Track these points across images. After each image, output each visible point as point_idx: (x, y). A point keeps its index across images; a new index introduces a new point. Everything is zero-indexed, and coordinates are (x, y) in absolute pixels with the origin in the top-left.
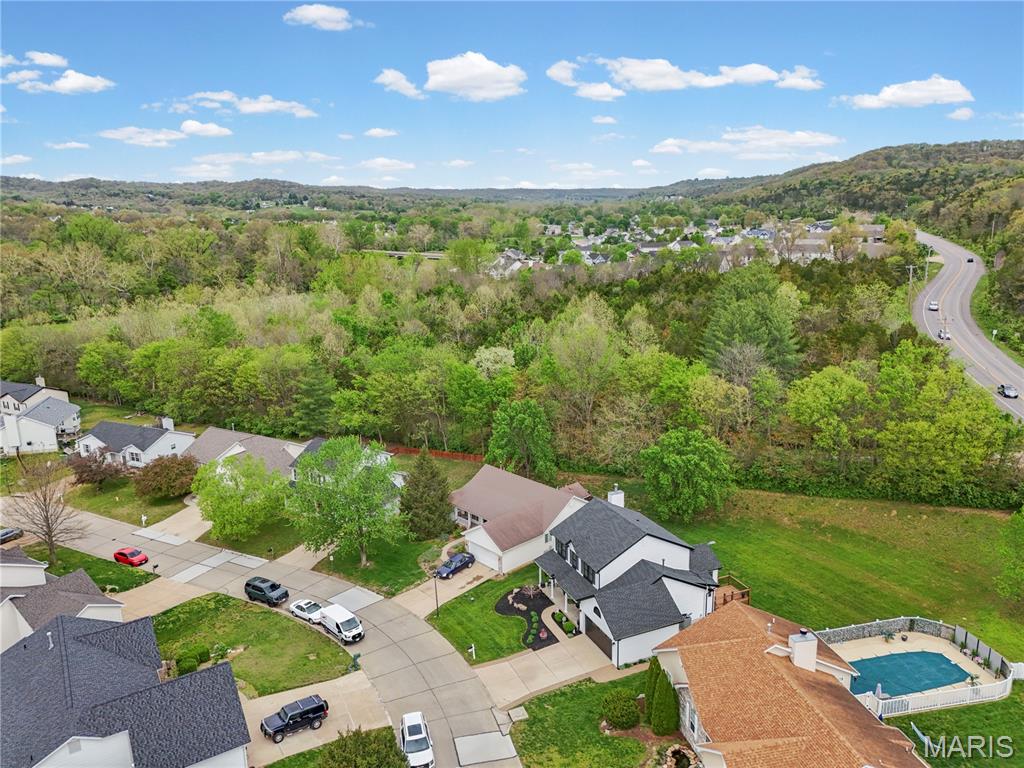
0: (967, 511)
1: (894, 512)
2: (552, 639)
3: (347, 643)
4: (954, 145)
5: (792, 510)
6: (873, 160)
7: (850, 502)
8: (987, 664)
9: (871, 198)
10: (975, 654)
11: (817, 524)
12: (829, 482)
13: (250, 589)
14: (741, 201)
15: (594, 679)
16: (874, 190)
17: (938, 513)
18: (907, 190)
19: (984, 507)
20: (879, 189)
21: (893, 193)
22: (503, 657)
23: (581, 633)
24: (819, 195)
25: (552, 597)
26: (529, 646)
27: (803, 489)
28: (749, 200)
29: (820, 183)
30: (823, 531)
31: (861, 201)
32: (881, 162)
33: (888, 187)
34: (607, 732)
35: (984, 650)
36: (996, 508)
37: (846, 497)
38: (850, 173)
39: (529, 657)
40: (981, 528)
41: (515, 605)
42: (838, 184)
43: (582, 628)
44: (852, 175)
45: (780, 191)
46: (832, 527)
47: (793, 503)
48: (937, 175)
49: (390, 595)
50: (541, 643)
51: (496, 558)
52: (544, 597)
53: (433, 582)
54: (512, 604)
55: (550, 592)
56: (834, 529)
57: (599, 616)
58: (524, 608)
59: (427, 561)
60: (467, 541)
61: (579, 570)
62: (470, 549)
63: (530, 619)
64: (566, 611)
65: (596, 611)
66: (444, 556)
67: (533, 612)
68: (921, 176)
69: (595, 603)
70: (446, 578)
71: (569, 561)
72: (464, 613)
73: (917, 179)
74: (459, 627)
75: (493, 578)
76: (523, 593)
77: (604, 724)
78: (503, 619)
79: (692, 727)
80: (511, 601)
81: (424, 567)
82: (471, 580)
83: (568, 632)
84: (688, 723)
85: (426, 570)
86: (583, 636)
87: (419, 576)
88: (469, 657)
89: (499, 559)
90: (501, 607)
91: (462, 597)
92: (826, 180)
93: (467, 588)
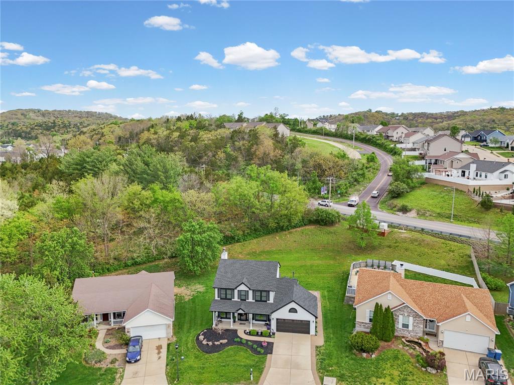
1: (277, 237)
2: (269, 343)
5: (240, 250)
6: (16, 115)
7: (259, 239)
8: (385, 268)
9: (29, 133)
12: (248, 233)
15: (318, 345)
16: (29, 129)
18: (48, 130)
19: (302, 226)
20: (32, 129)
22: (263, 369)
23: (275, 333)
26: (266, 354)
30: (259, 255)
31: (23, 134)
32: (19, 116)
33: (36, 128)
34: (373, 356)
36: (305, 225)
37: (256, 238)
38: (4, 121)
39: (275, 358)
40: (310, 233)
41: (216, 343)
43: (273, 330)
46: (261, 252)
47: (237, 247)
48: (60, 123)
50: (269, 349)
51: (164, 327)
52: (227, 330)
53: (130, 368)
54: (214, 344)
55: (229, 324)
56: (263, 252)
57: (296, 312)
58: (225, 341)
59: (100, 361)
60: (128, 329)
61: (250, 299)
62: (132, 334)
63: (240, 343)
64: (251, 328)
65: (293, 310)
66: (108, 351)
67: (236, 340)
68: (52, 123)
69: (293, 305)
70: (139, 360)
71: (236, 299)
72: (191, 367)
73: (50, 124)
74: (206, 375)
75: (169, 342)
76: (211, 334)
77: (365, 355)
78: (223, 354)
79: (406, 326)
80: (210, 343)
81: (104, 365)
82: (157, 351)
83: (270, 336)
84: (400, 326)
85: (110, 366)
86: (277, 334)
87: (111, 372)
88: (248, 381)
89: (168, 326)
90: (208, 350)
91: (170, 362)
93: (164, 356)
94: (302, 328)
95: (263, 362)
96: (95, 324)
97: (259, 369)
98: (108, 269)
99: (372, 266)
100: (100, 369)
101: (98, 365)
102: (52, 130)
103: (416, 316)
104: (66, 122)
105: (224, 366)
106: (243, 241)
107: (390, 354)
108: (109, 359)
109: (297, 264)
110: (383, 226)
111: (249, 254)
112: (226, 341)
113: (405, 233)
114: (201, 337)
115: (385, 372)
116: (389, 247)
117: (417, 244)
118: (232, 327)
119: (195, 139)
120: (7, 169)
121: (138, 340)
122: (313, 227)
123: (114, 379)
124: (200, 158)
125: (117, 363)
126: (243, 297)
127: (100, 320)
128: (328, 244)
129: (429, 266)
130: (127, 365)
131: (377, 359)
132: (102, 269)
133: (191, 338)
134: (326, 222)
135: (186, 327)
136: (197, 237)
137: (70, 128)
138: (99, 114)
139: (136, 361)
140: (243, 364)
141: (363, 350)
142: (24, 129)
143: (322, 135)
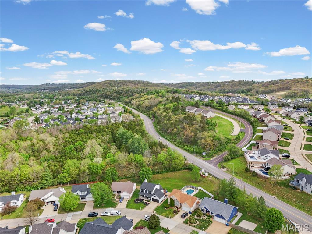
0: (182, 171)
1: (174, 173)
2: (149, 204)
3: (119, 215)
4: (123, 81)
5: (160, 176)
6: (106, 84)
7: (168, 173)
8: (195, 189)
9: (111, 96)
10: (194, 188)
11: (165, 178)
12: (164, 171)
13: (90, 215)
15: (159, 205)
16: (111, 94)
17: (179, 172)
18: (119, 94)
19: (184, 170)
20: (113, 94)
21: (116, 95)
25: (143, 199)
26: (146, 205)
27: (161, 173)
28: (75, 94)
29: (95, 90)
30: (166, 179)
31: (109, 97)
32: (108, 85)
33: (114, 93)
35: (195, 187)
37: (167, 173)
38: (101, 87)
39: (147, 207)
42: (100, 90)
43: (151, 200)
44: (102, 88)
45: (84, 92)
48: (125, 91)
49: (115, 207)
52: (141, 199)
55: (142, 198)
56: (167, 178)
58: (140, 201)
60: (121, 195)
61: (147, 193)
62: (122, 197)
63: (143, 202)
64: (147, 199)
65: (155, 197)
66: (117, 199)
68: (121, 91)
69: (155, 196)
70: (122, 202)
71: (144, 192)
72: (131, 205)
73: (120, 91)
74: (133, 207)
75: (129, 200)
76: (138, 200)
78: (138, 204)
81: (115, 202)
83: (150, 202)
84: (176, 204)
86: (152, 202)
87: (116, 203)
88: (140, 210)
89: (129, 196)
90: (136, 202)
91: (128, 203)
92: (96, 89)
93: (127, 202)
94: (157, 201)
95: (145, 207)
97: (143, 208)
102: (121, 94)
103: (179, 202)
105: (137, 206)
107: (170, 209)
110: (206, 174)
111: (162, 178)
113: (211, 177)
114: (136, 200)
115: (166, 212)
116: (203, 182)
117: (211, 182)
119: (169, 119)
121: (123, 198)
122: (187, 171)
123: (116, 205)
125: (118, 202)
126: (146, 191)
127: (117, 192)
130: (120, 203)
131: (167, 210)
132: (120, 178)
133: (134, 199)
135: (135, 197)
137: (129, 93)
140: (141, 206)
141: (165, 208)
142: (109, 94)
143: (234, 115)
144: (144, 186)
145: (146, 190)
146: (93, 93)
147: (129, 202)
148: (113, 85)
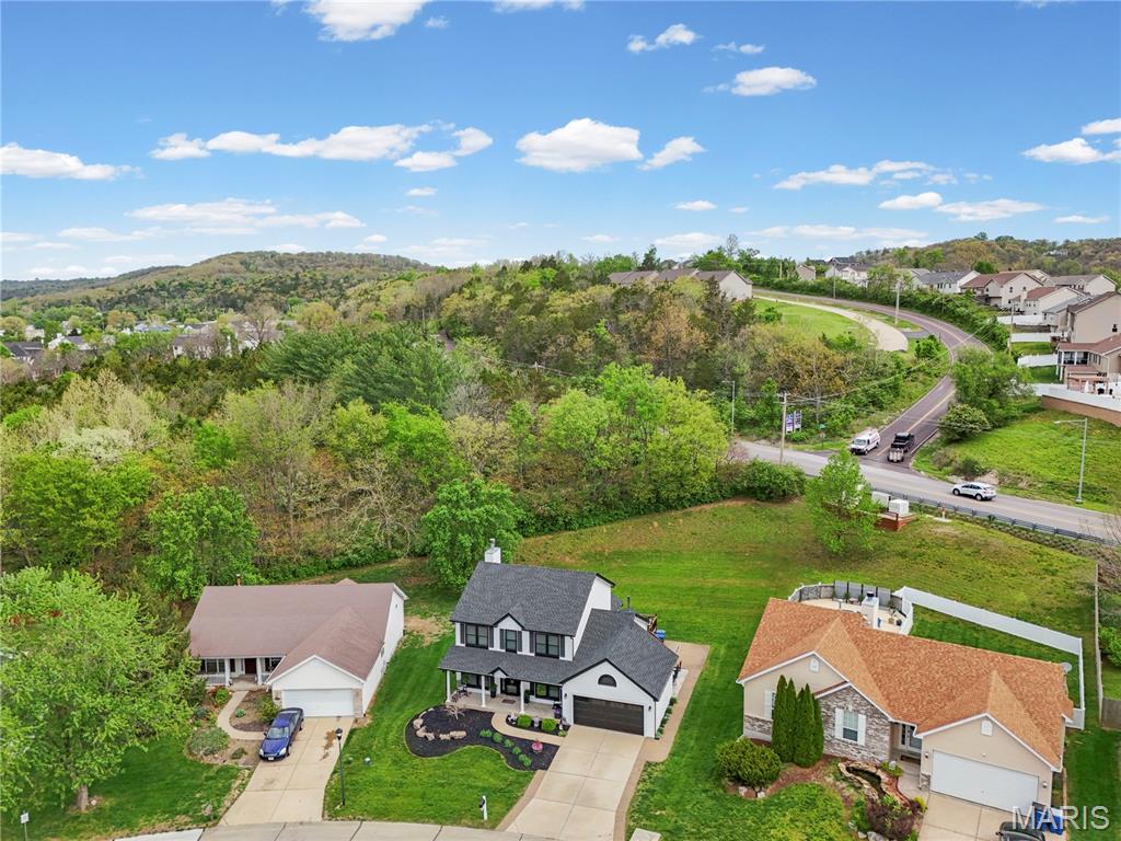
0: (707, 507)
1: (656, 524)
4: (302, 254)
5: (568, 547)
6: (231, 265)
7: (615, 525)
10: (861, 599)
11: (601, 554)
12: (590, 511)
14: (83, 303)
15: (652, 760)
16: (250, 292)
17: (689, 514)
18: (284, 292)
19: (716, 500)
20: (256, 291)
21: (270, 295)
22: (517, 798)
23: (569, 726)
24: (183, 297)
26: (534, 768)
27: (567, 526)
31: (239, 302)
32: (237, 265)
33: (263, 289)
34: (761, 795)
36: (724, 498)
37: (607, 522)
38: (210, 276)
39: (550, 779)
40: (730, 517)
41: (443, 737)
42: (201, 286)
44: (213, 278)
45: (133, 292)
46: (615, 553)
47: (564, 540)
48: (307, 279)
49: (213, 820)
50: (543, 758)
51: (348, 695)
52: (470, 712)
53: (264, 771)
54: (437, 738)
55: (480, 700)
56: (619, 553)
57: (613, 683)
58: (460, 734)
59: (212, 752)
60: (278, 692)
61: (526, 651)
62: (286, 703)
63: (490, 741)
64: (523, 712)
65: (606, 680)
66: (234, 734)
67: (483, 733)
68: (292, 279)
69: (606, 669)
70: (283, 756)
71: (497, 647)
72: (378, 782)
73: (289, 282)
74: (399, 800)
75: (356, 726)
76: (438, 719)
77: (743, 790)
78: (449, 760)
79: (850, 734)
80: (431, 736)
81: (218, 761)
82: (325, 742)
83: (556, 732)
84: (839, 734)
85: (229, 763)
86: (575, 728)
87: (227, 774)
88: (477, 822)
89: (357, 694)
90: (422, 749)
91: (343, 767)
92: (184, 282)
93: (335, 752)
95: (522, 785)
96: (228, 679)
97: (507, 798)
98: (294, 573)
99: (847, 597)
100: (210, 766)
101: (208, 760)
102: (292, 292)
103: (874, 713)
104: (319, 277)
105: (442, 785)
106: (579, 528)
107: (799, 793)
108: (233, 748)
109: (685, 583)
110: (897, 506)
111: (586, 557)
112: (463, 733)
113: (944, 523)
114: (418, 722)
115: (773, 832)
116: (903, 555)
117: (968, 550)
118: (484, 706)
119: (538, 310)
120: (180, 369)
121: (295, 719)
122: (741, 503)
123: (228, 789)
124: (543, 348)
125: (244, 758)
127: (240, 670)
128: (766, 542)
129: (986, 605)
130: (261, 763)
131: (768, 803)
133: (401, 721)
134: (771, 492)
135: (402, 696)
136: (465, 514)
137: (325, 289)
138: (385, 258)
139: (278, 758)
140: (480, 784)
141: (739, 780)
142: (242, 291)
143: (832, 296)
144: (489, 596)
145: (508, 624)
146: (174, 298)
147: (357, 747)
148: (260, 268)
